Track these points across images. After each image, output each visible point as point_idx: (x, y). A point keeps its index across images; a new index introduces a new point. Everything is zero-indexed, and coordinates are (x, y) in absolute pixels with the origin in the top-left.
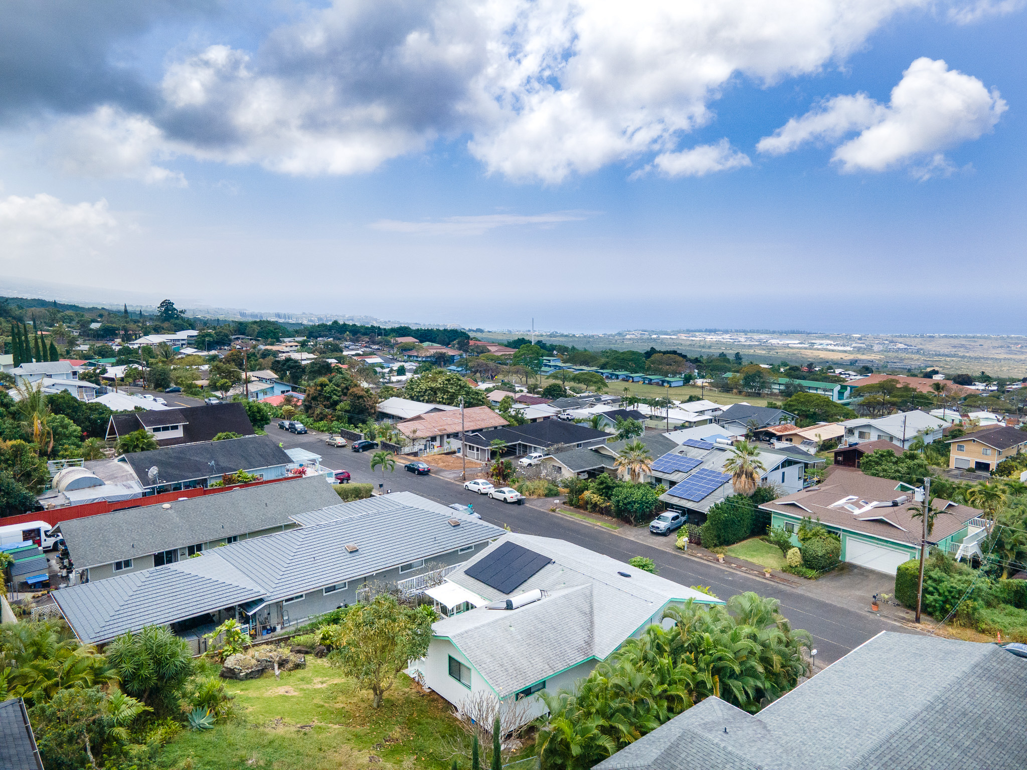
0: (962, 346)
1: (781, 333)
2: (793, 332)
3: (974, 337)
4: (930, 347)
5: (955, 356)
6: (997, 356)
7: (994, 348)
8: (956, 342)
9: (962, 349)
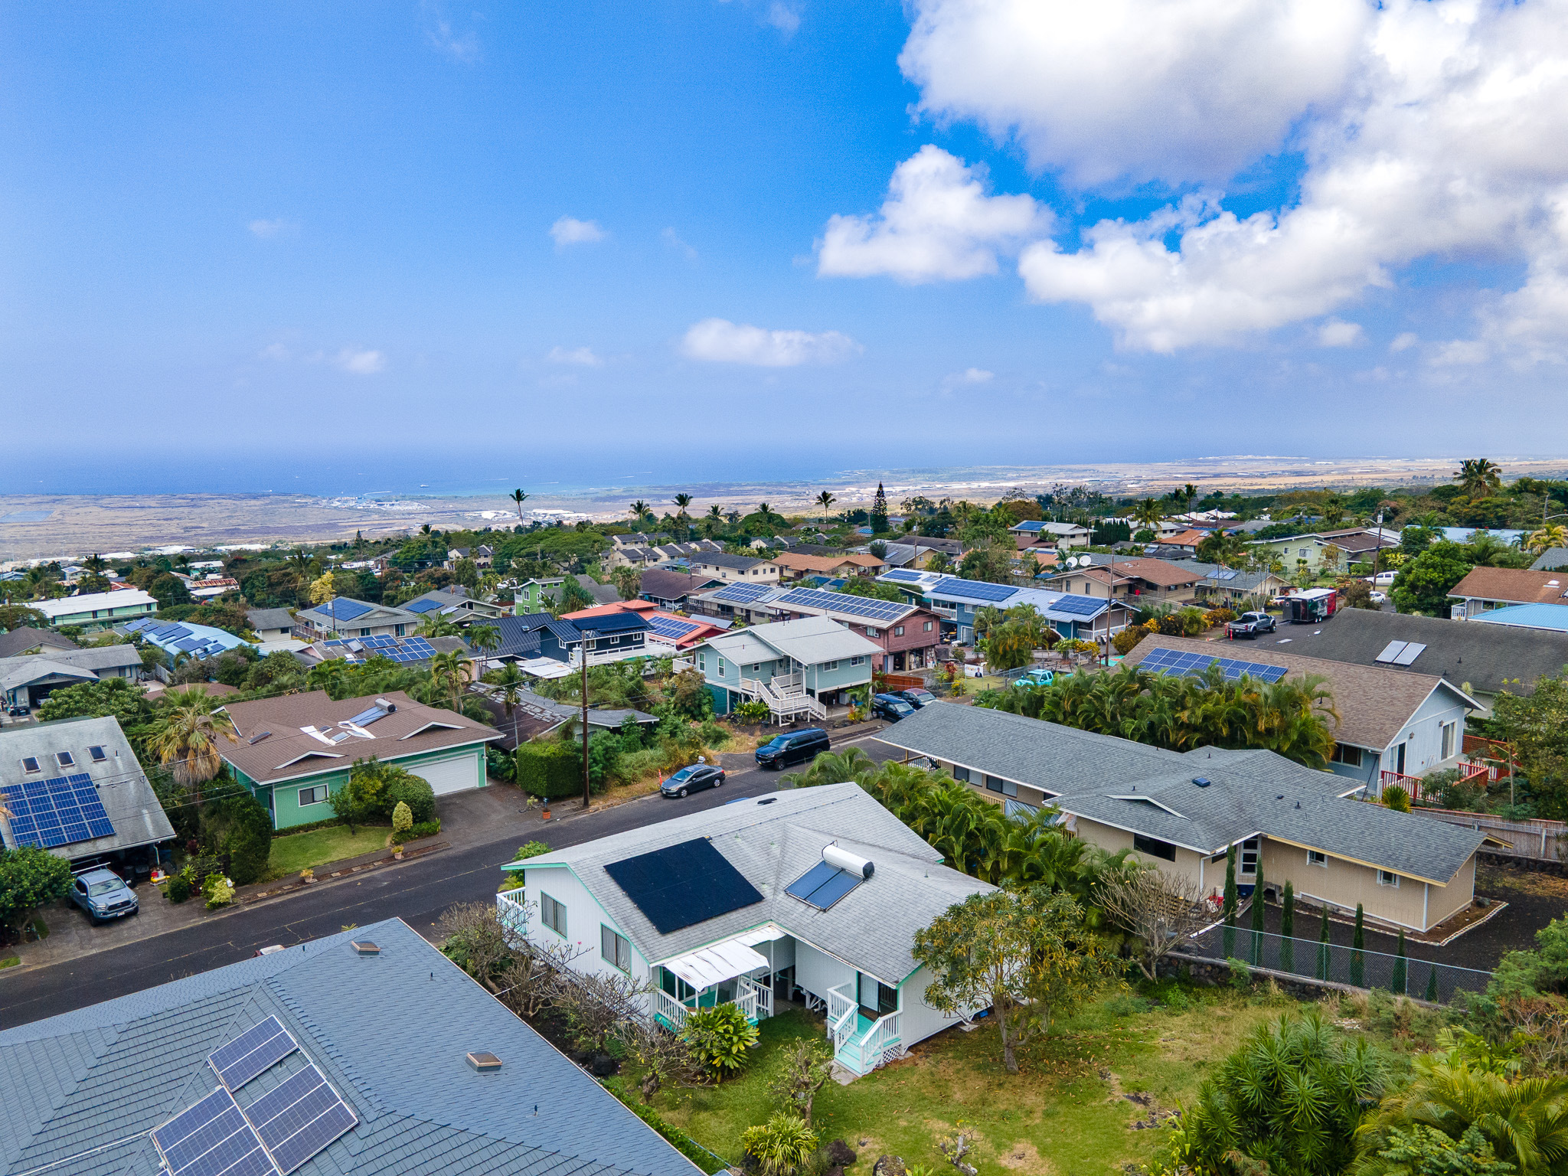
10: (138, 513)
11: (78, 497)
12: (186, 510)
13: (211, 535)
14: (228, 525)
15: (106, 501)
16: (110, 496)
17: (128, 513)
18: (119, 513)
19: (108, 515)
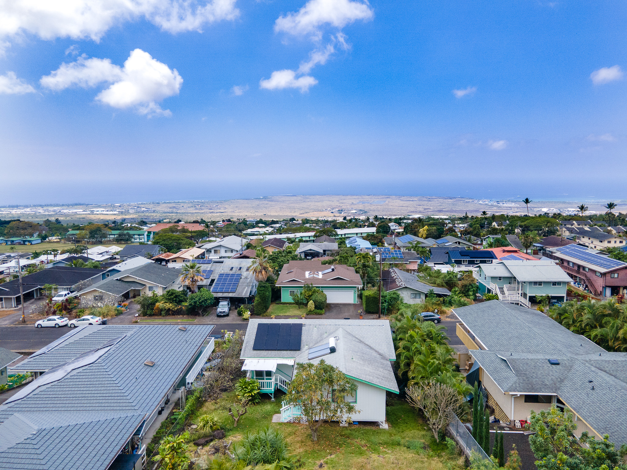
0: (174, 207)
1: (68, 205)
2: (76, 205)
3: (178, 202)
4: (159, 209)
5: (172, 213)
6: (191, 212)
7: (189, 207)
8: (171, 205)
9: (174, 209)
10: (411, 203)
11: (394, 196)
12: (426, 202)
13: (433, 212)
14: (439, 208)
15: (402, 198)
16: (404, 196)
17: (408, 203)
18: (405, 202)
19: (402, 203)
